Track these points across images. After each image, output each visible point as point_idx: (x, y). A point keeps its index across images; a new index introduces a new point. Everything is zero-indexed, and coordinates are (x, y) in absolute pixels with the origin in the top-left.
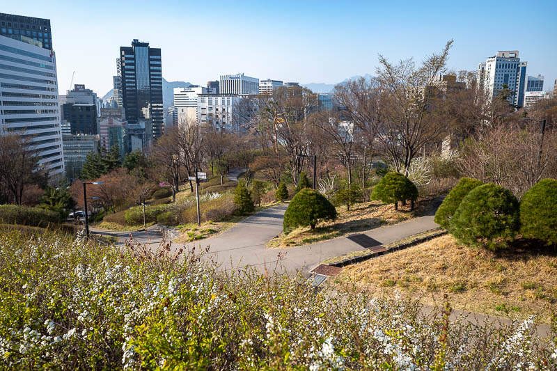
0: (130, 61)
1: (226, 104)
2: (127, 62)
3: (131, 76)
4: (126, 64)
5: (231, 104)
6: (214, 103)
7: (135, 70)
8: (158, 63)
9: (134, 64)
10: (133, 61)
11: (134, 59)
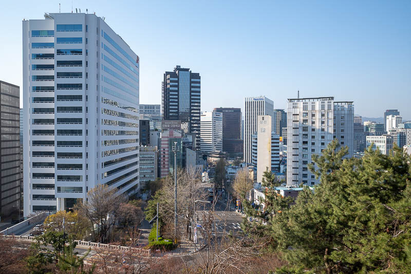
0: (174, 84)
1: (326, 108)
2: (171, 84)
3: (174, 97)
4: (171, 86)
5: (332, 108)
6: (310, 108)
7: (178, 91)
8: (197, 85)
9: (177, 86)
10: (177, 84)
11: (178, 82)
